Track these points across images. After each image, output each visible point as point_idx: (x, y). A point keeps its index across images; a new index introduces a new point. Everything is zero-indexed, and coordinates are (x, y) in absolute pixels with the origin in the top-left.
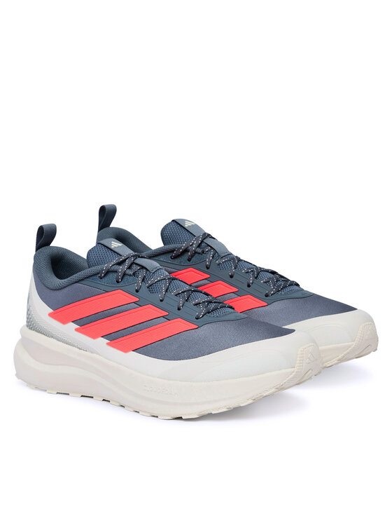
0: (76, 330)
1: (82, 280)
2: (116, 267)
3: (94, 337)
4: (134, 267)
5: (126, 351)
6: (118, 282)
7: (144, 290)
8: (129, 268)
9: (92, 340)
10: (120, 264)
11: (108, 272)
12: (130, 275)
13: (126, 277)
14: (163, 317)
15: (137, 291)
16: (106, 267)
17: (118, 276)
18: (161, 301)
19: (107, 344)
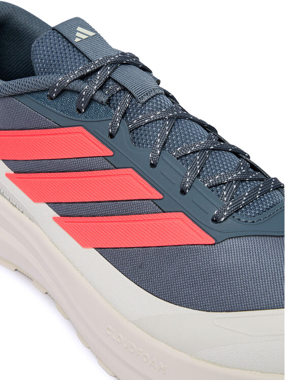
0: (8, 175)
1: (21, 95)
2: (78, 85)
3: (36, 199)
4: (111, 85)
5: (84, 244)
6: (79, 111)
7: (124, 135)
8: (101, 88)
9: (32, 202)
10: (84, 78)
11: (63, 91)
12: (102, 103)
13: (93, 105)
14: (152, 200)
15: (112, 136)
16: (60, 82)
17: (80, 102)
18: (153, 166)
19: (54, 219)
